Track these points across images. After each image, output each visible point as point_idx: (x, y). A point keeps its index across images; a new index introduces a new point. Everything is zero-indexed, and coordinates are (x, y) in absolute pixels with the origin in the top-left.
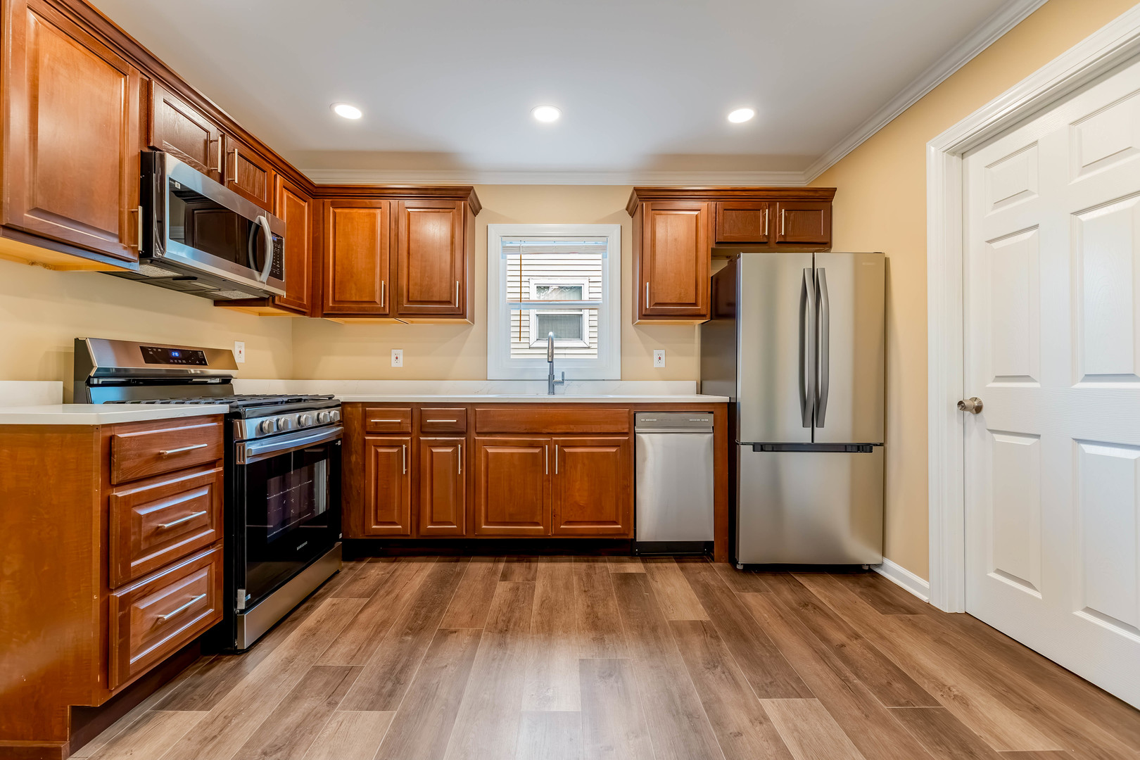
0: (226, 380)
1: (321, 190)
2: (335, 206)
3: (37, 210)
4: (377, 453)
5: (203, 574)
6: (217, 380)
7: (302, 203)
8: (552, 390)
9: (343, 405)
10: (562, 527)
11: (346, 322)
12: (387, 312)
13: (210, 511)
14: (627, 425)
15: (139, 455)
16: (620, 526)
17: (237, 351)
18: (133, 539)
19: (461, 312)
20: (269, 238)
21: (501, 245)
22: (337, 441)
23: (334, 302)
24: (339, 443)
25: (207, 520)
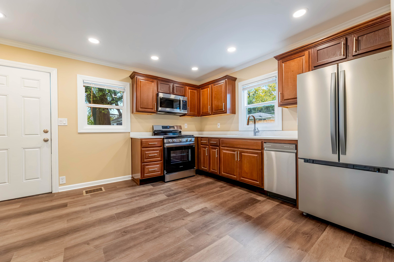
0: (180, 132)
1: (199, 86)
2: (202, 89)
3: (141, 108)
4: (203, 149)
5: (158, 165)
6: (179, 132)
7: (195, 91)
8: (255, 134)
9: (196, 138)
10: (241, 178)
11: (209, 117)
12: (211, 114)
13: (159, 155)
14: (261, 147)
15: (146, 144)
16: (258, 183)
17: (185, 126)
18: (145, 156)
19: (225, 112)
20: (181, 102)
21: (242, 88)
22: (193, 146)
23: (202, 113)
24: (194, 146)
25: (158, 156)
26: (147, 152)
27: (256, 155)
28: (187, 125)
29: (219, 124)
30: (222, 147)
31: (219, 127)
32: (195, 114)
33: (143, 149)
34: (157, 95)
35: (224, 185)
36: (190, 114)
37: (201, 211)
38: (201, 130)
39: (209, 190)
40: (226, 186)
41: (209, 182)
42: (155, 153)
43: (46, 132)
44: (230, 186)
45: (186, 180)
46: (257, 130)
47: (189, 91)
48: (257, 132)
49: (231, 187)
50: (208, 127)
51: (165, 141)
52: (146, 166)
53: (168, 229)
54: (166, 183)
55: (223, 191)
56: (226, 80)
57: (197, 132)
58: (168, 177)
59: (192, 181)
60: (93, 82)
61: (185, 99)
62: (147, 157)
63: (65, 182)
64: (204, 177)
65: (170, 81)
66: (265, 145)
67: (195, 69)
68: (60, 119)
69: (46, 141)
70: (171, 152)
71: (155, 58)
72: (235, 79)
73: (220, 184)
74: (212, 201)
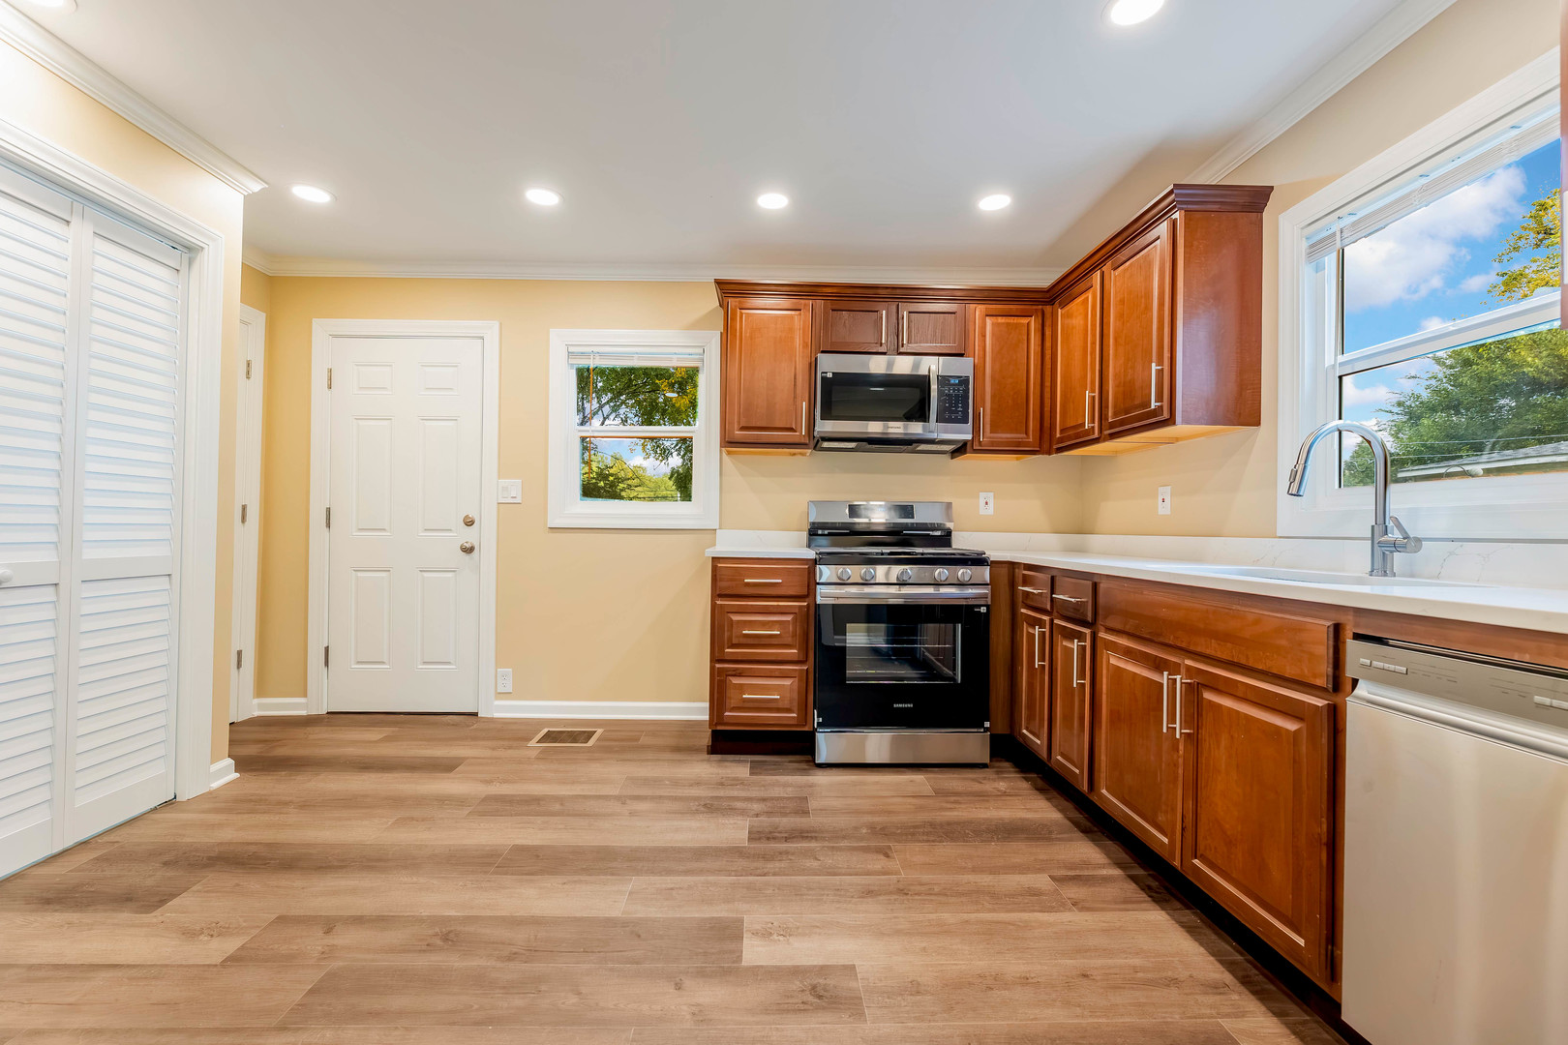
0: (949, 534)
2: (1063, 305)
3: (743, 428)
4: (1027, 631)
5: (787, 682)
6: (937, 533)
7: (1024, 321)
9: (995, 564)
10: (1196, 861)
12: (1096, 435)
13: (794, 635)
14: (1325, 668)
15: (731, 580)
16: (1301, 942)
17: (982, 502)
18: (726, 634)
19: (1166, 415)
20: (934, 387)
21: (1305, 245)
22: (980, 606)
23: (1062, 431)
24: (983, 610)
25: (789, 640)
26: (735, 618)
27: (1291, 726)
28: (994, 498)
29: (1165, 492)
30: (1110, 630)
31: (1164, 509)
32: (1027, 444)
33: (718, 602)
34: (813, 365)
35: (1103, 866)
36: (992, 443)
37: (801, 982)
38: (1080, 527)
39: (974, 870)
40: (1106, 879)
41: (1027, 819)
42: (773, 624)
43: (469, 523)
44: (1133, 886)
45: (919, 778)
46: (1395, 535)
47: (985, 324)
48: (1395, 546)
49: (1143, 896)
50: (1112, 509)
51: (826, 572)
52: (730, 678)
53: (573, 1000)
54: (820, 772)
55: (1061, 906)
56: (1173, 217)
57: (1053, 539)
58: (829, 744)
59: (940, 793)
60: (596, 349)
61: (963, 367)
62: (737, 637)
63: (509, 689)
64: (1025, 785)
65: (880, 291)
66: (1357, 655)
67: (995, 203)
68: (504, 482)
69: (468, 550)
70: (848, 625)
71: (773, 201)
72: (1257, 199)
73: (1087, 852)
74: (924, 945)
